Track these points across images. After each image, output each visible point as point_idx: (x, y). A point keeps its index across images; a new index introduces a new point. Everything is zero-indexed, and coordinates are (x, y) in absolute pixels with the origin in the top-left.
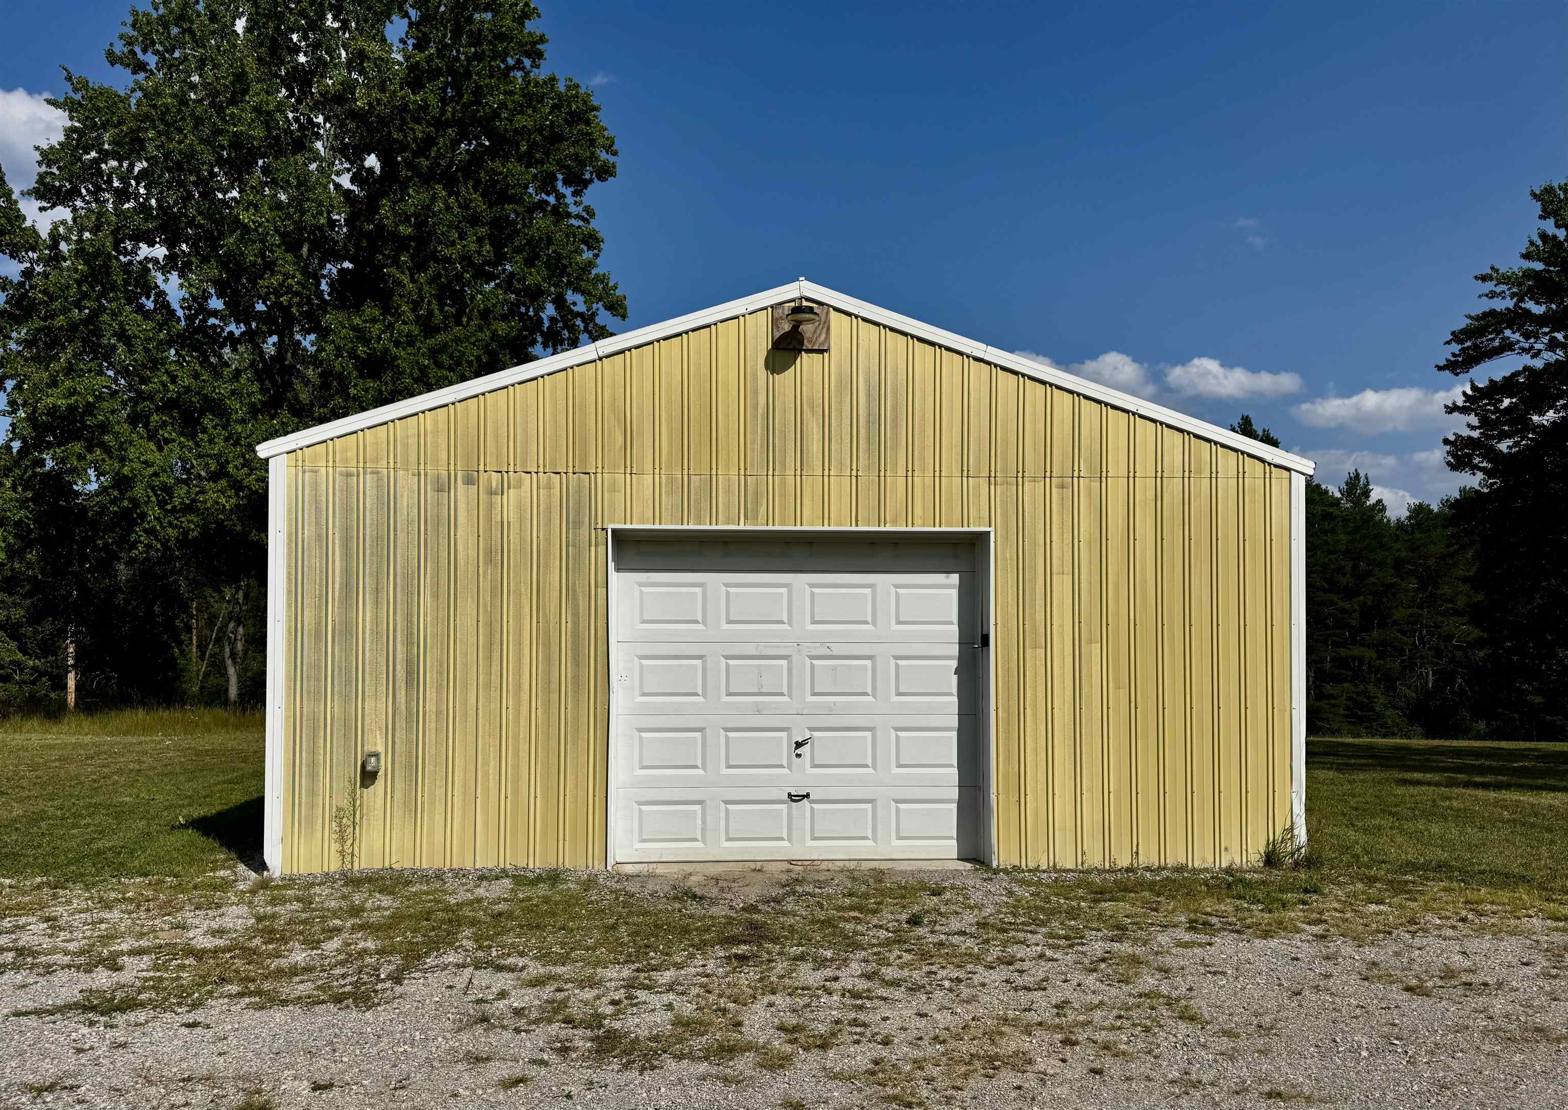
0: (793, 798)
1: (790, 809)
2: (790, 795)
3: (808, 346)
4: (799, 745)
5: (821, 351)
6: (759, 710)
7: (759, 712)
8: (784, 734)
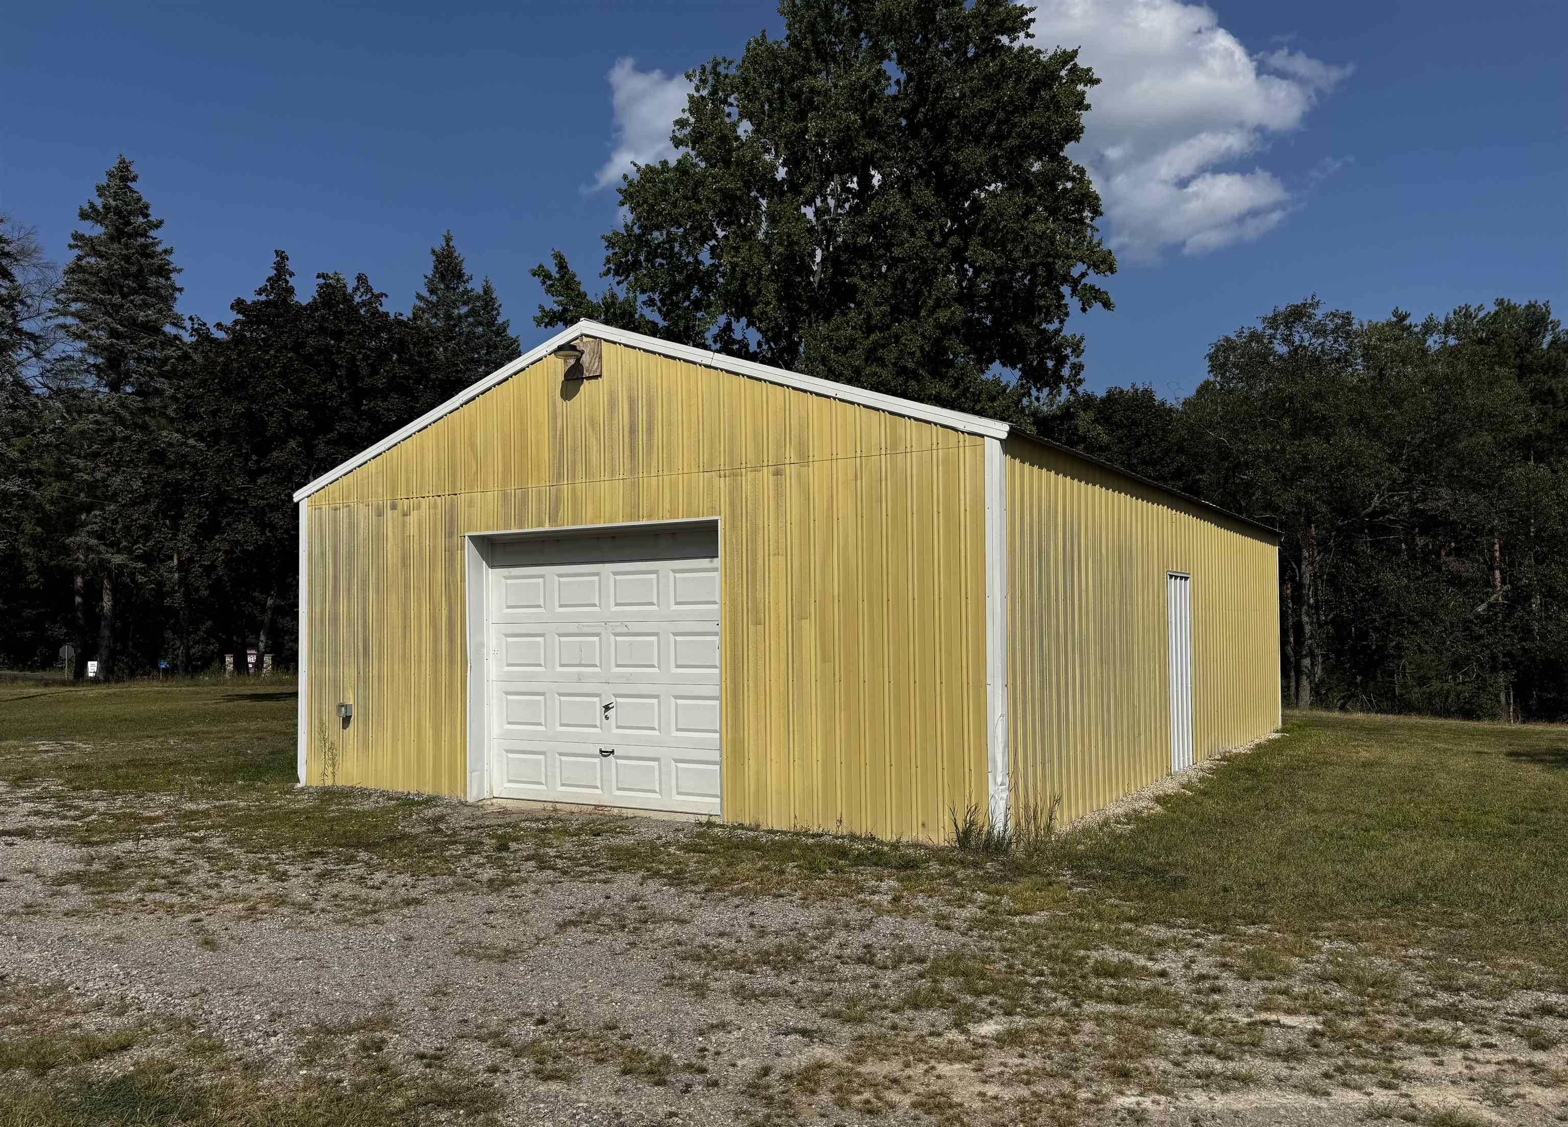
0: (604, 753)
1: (601, 762)
2: (601, 752)
3: (586, 374)
4: (607, 708)
5: (596, 377)
6: (580, 679)
7: (579, 681)
8: (596, 699)
